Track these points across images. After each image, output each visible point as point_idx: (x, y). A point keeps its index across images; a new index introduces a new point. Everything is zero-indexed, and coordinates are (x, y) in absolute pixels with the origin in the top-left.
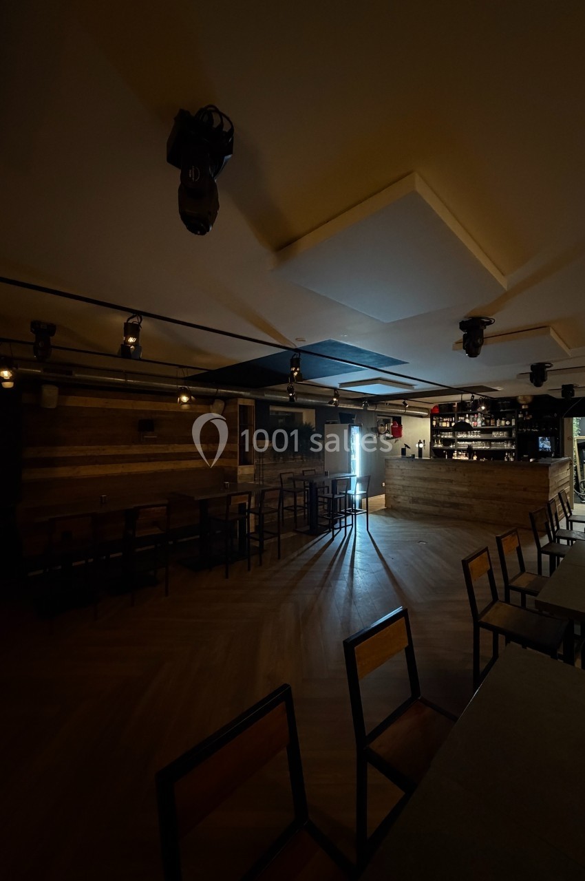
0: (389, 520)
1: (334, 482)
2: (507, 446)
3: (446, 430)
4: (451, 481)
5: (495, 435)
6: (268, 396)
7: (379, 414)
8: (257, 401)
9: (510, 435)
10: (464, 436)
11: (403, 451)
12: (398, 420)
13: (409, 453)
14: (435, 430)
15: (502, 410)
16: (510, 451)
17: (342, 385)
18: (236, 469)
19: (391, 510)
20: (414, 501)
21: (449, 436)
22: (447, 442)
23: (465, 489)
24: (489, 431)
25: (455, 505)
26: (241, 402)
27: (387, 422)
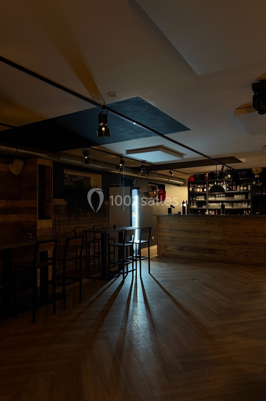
0: (163, 264)
1: (121, 233)
2: (245, 206)
3: (200, 194)
4: (209, 232)
5: (236, 197)
6: (63, 160)
7: (150, 182)
8: (55, 163)
9: (247, 197)
10: (213, 199)
11: (170, 210)
12: (162, 188)
13: (174, 211)
14: (192, 195)
15: (241, 179)
16: (247, 209)
17: (129, 152)
18: (36, 222)
19: (162, 257)
20: (181, 249)
21: (201, 199)
22: (200, 204)
23: (220, 238)
24: (232, 195)
25: (212, 251)
26: (40, 162)
27: (154, 189)
